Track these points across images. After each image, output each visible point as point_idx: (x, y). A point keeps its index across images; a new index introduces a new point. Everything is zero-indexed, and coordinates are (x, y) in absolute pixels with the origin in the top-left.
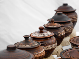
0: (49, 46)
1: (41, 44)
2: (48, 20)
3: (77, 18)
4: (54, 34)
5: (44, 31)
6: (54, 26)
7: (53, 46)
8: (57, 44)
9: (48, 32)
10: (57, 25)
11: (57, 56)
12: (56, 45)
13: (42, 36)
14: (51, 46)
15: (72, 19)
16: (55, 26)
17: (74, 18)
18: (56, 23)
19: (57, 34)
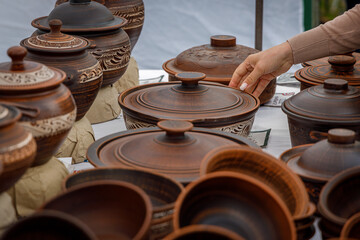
0: (49, 120)
1: (19, 113)
2: (35, 21)
3: (143, 15)
4: (65, 76)
5: (26, 63)
6: (62, 45)
7: (62, 123)
8: (78, 113)
9: (44, 67)
10: (73, 43)
11: (74, 162)
12: (74, 117)
13: (23, 83)
14: (54, 120)
15: (126, 21)
16: (67, 44)
17: (133, 17)
18: (68, 36)
19: (72, 77)
